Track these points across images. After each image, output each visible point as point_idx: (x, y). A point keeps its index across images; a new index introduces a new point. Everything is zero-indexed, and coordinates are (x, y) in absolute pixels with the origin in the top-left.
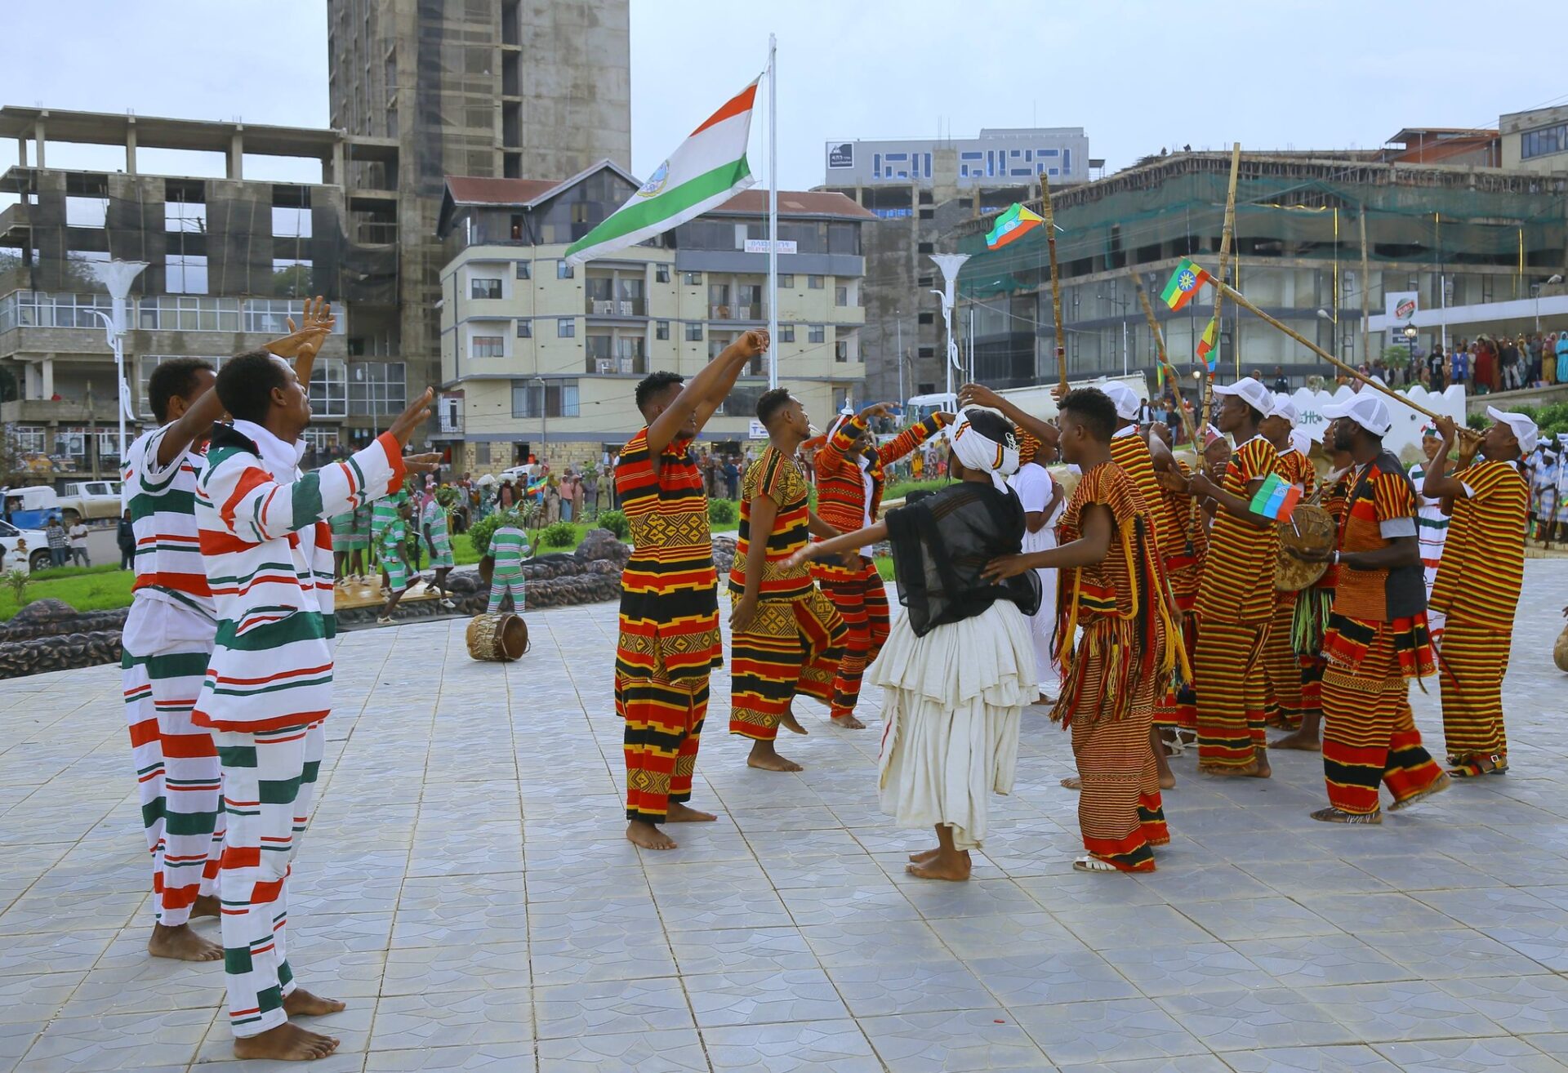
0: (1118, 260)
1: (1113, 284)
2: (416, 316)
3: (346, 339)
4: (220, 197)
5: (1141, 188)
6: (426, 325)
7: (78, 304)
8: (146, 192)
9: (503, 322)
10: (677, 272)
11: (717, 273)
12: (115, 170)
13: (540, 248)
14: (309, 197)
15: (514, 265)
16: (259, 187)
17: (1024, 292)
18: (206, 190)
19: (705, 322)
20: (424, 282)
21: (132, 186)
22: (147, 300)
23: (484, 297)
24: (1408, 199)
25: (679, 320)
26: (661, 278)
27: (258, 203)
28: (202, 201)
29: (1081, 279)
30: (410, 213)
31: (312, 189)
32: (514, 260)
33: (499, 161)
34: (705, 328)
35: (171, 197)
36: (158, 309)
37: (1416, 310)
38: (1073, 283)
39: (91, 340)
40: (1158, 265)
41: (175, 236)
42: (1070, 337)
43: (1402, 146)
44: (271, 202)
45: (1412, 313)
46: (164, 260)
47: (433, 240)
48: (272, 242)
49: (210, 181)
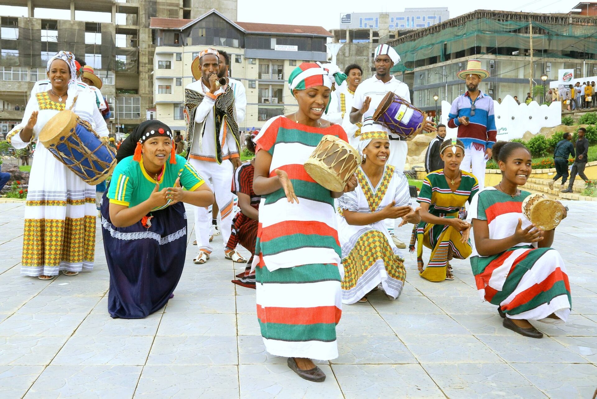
0: (447, 57)
1: (444, 67)
2: (145, 78)
3: (115, 87)
4: (64, 27)
5: (456, 26)
6: (149, 82)
7: (5, 71)
8: (32, 25)
9: (170, 79)
10: (246, 59)
11: (263, 59)
12: (21, 16)
13: (186, 48)
14: (101, 28)
15: (175, 55)
16: (80, 23)
17: (409, 72)
18: (58, 24)
19: (257, 80)
20: (149, 64)
21: (28, 22)
22: (34, 69)
23: (163, 68)
24: (579, 31)
25: (245, 79)
26: (237, 61)
27: (79, 30)
28: (56, 29)
29: (431, 66)
30: (143, 35)
31: (102, 24)
32: (175, 53)
33: (181, 13)
34: (257, 83)
35: (43, 27)
36: (38, 73)
37: (573, 78)
38: (428, 68)
39: (10, 86)
40: (463, 59)
41: (44, 44)
42: (426, 91)
43: (580, 10)
44: (85, 29)
45: (571, 78)
46: (40, 53)
47: (152, 47)
48: (85, 46)
49: (60, 21)
